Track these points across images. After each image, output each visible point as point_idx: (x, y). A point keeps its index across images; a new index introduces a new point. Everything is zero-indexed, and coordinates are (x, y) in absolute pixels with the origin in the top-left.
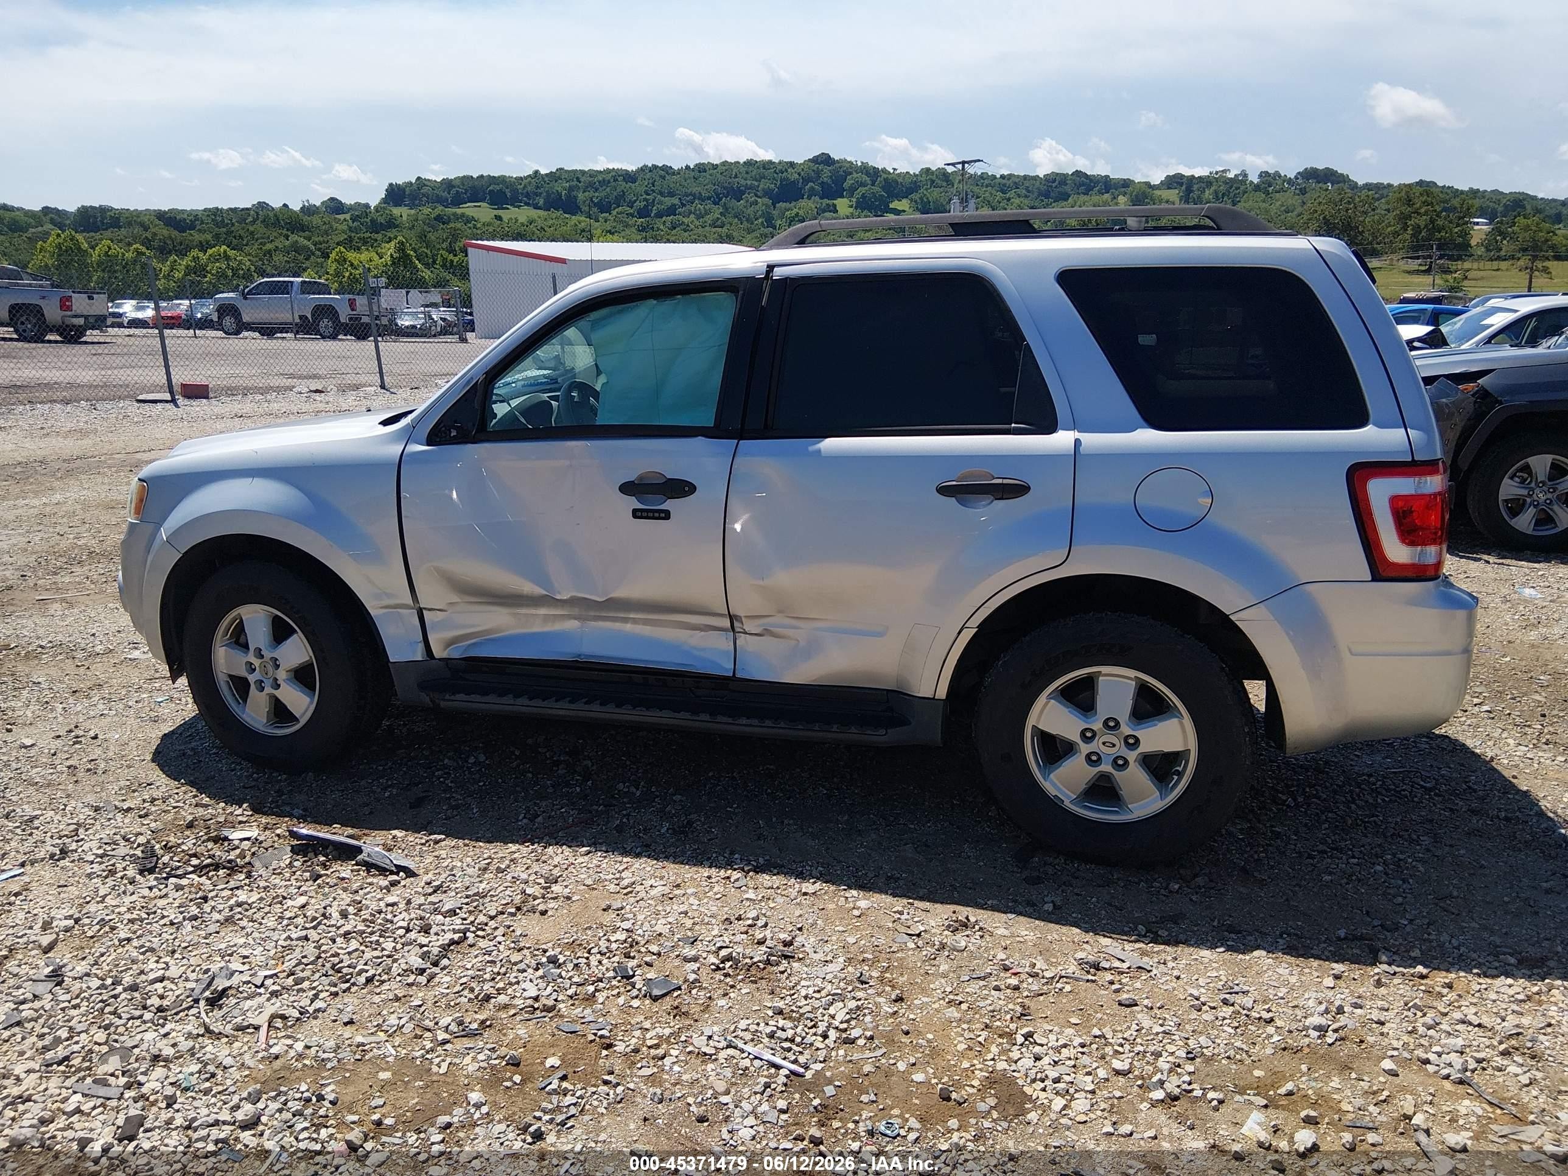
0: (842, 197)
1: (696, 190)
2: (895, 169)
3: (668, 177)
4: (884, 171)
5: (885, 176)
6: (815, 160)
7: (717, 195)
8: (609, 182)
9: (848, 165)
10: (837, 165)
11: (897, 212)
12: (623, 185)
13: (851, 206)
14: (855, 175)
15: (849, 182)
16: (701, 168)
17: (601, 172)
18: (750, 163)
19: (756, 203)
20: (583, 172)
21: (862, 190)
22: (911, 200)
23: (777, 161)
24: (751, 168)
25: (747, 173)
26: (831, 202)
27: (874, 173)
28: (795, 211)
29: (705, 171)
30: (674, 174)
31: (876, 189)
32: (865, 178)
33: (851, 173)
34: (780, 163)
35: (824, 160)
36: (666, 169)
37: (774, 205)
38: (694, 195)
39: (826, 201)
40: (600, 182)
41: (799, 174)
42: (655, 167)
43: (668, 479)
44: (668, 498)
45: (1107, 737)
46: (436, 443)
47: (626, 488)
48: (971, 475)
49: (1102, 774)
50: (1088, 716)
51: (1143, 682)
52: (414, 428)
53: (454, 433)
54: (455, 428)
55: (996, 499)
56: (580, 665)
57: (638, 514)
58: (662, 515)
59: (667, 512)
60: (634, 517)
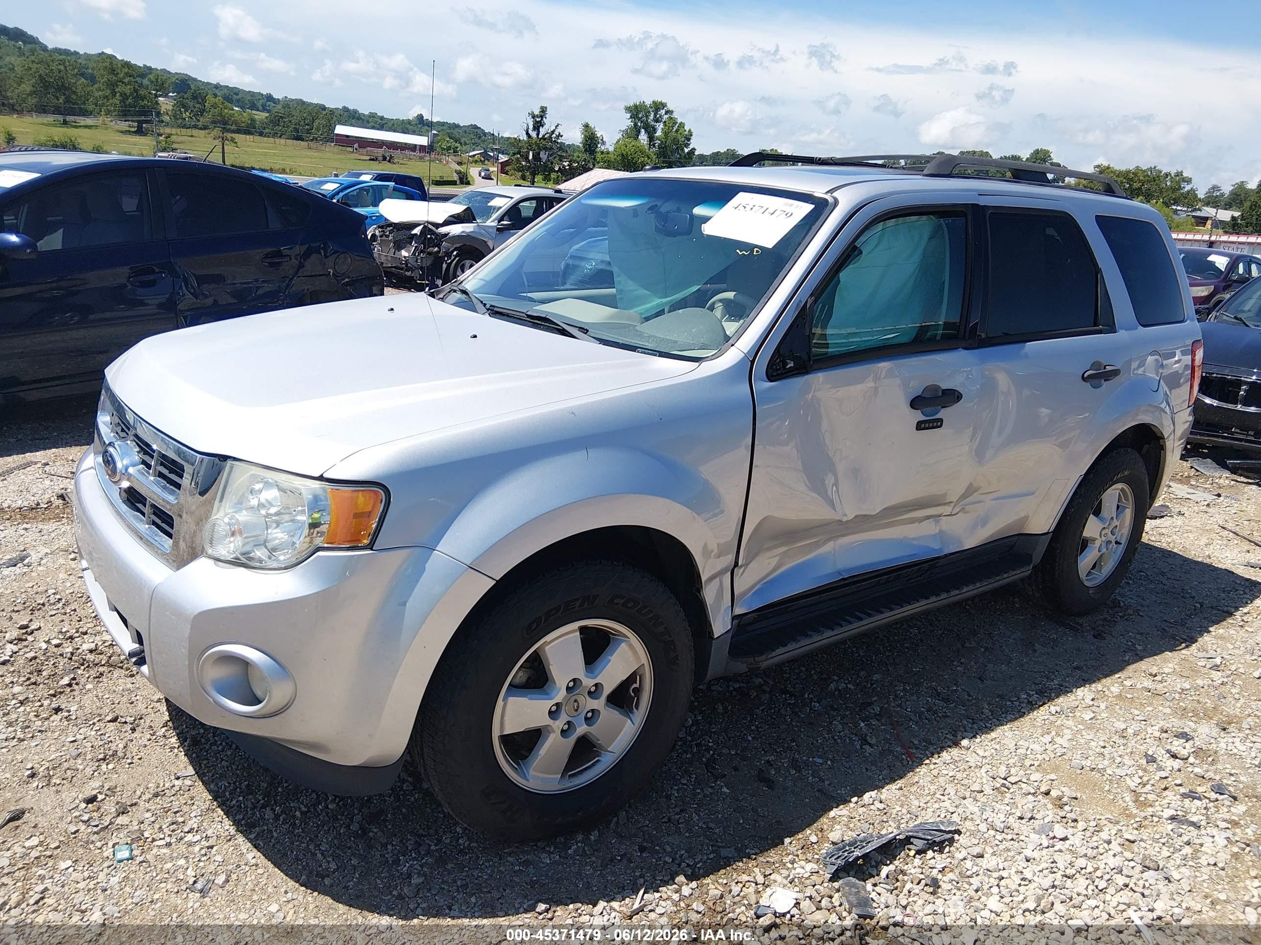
43: (943, 390)
44: (943, 407)
45: (1106, 531)
46: (774, 378)
47: (915, 403)
48: (1096, 365)
49: (1101, 555)
50: (1102, 520)
51: (1122, 490)
52: (753, 362)
53: (791, 364)
54: (793, 359)
55: (1105, 380)
56: (847, 582)
57: (923, 426)
58: (937, 424)
59: (941, 420)
60: (917, 429)
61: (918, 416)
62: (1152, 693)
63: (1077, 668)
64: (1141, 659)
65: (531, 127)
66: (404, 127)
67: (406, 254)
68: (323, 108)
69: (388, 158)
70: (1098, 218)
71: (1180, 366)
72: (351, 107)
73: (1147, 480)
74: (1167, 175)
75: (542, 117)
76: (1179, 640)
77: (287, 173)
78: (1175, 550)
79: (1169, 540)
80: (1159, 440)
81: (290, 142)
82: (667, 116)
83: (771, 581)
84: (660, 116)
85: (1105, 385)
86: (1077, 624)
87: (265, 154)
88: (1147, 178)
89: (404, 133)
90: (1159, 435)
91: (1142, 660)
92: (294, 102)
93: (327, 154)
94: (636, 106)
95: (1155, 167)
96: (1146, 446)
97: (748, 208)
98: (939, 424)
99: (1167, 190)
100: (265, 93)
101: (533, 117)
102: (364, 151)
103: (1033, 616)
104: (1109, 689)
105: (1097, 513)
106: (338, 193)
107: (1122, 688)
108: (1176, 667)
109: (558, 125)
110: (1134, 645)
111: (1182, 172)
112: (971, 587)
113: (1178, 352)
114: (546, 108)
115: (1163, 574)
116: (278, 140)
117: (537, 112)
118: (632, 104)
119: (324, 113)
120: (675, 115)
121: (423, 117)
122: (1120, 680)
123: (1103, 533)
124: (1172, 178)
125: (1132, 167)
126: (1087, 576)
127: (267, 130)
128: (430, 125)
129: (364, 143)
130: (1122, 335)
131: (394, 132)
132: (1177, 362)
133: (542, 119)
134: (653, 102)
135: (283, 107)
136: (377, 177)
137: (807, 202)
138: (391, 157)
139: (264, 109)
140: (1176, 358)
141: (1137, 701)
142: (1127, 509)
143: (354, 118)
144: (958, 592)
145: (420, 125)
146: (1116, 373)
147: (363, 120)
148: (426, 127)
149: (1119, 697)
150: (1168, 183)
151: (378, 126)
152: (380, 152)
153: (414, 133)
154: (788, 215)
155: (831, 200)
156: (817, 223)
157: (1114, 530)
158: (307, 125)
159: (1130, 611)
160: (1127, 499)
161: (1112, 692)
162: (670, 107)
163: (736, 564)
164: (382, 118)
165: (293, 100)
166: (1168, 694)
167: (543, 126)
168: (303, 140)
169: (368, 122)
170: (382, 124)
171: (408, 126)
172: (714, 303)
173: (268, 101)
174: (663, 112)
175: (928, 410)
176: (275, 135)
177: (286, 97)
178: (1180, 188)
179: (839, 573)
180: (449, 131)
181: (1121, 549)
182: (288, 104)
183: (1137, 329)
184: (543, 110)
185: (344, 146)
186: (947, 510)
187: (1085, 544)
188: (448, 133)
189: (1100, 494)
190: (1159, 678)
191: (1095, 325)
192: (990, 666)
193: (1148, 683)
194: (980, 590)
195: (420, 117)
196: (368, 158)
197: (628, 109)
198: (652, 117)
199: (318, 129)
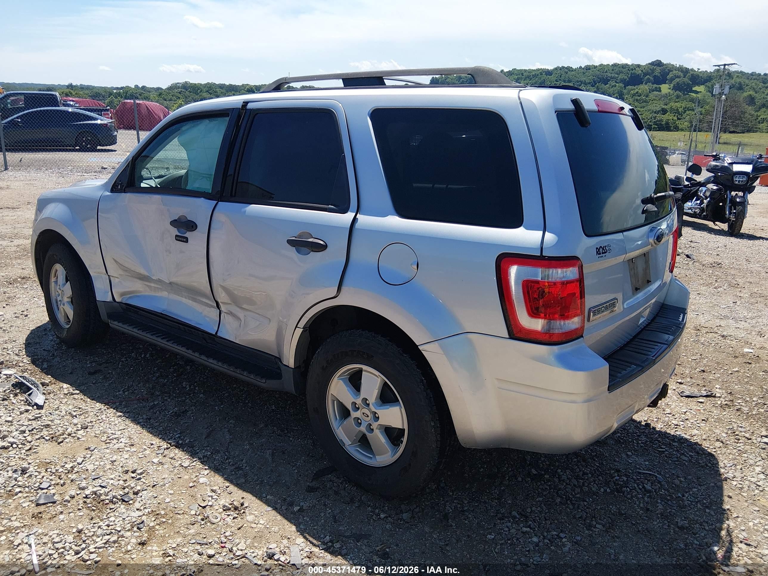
0: (665, 83)
1: (583, 79)
2: (699, 69)
3: (569, 72)
4: (692, 70)
5: (692, 73)
6: (652, 64)
7: (594, 82)
8: (538, 75)
9: (671, 67)
10: (665, 66)
11: (696, 92)
12: (544, 77)
13: (670, 89)
14: (674, 72)
15: (670, 75)
16: (588, 68)
17: (534, 70)
18: (615, 65)
19: (615, 86)
20: (525, 71)
21: (677, 80)
22: (706, 86)
23: (630, 64)
24: (615, 68)
25: (613, 70)
26: (658, 86)
27: (685, 71)
28: (637, 90)
29: (590, 69)
30: (573, 71)
31: (686, 80)
32: (680, 74)
33: (672, 71)
34: (632, 65)
35: (658, 63)
36: (569, 69)
37: (625, 87)
38: (581, 82)
39: (655, 86)
40: (533, 75)
41: (642, 71)
42: (563, 67)
43: (188, 220)
44: (187, 231)
47: (172, 223)
48: (303, 235)
53: (119, 187)
57: (178, 238)
58: (185, 240)
59: (187, 238)
60: (175, 239)
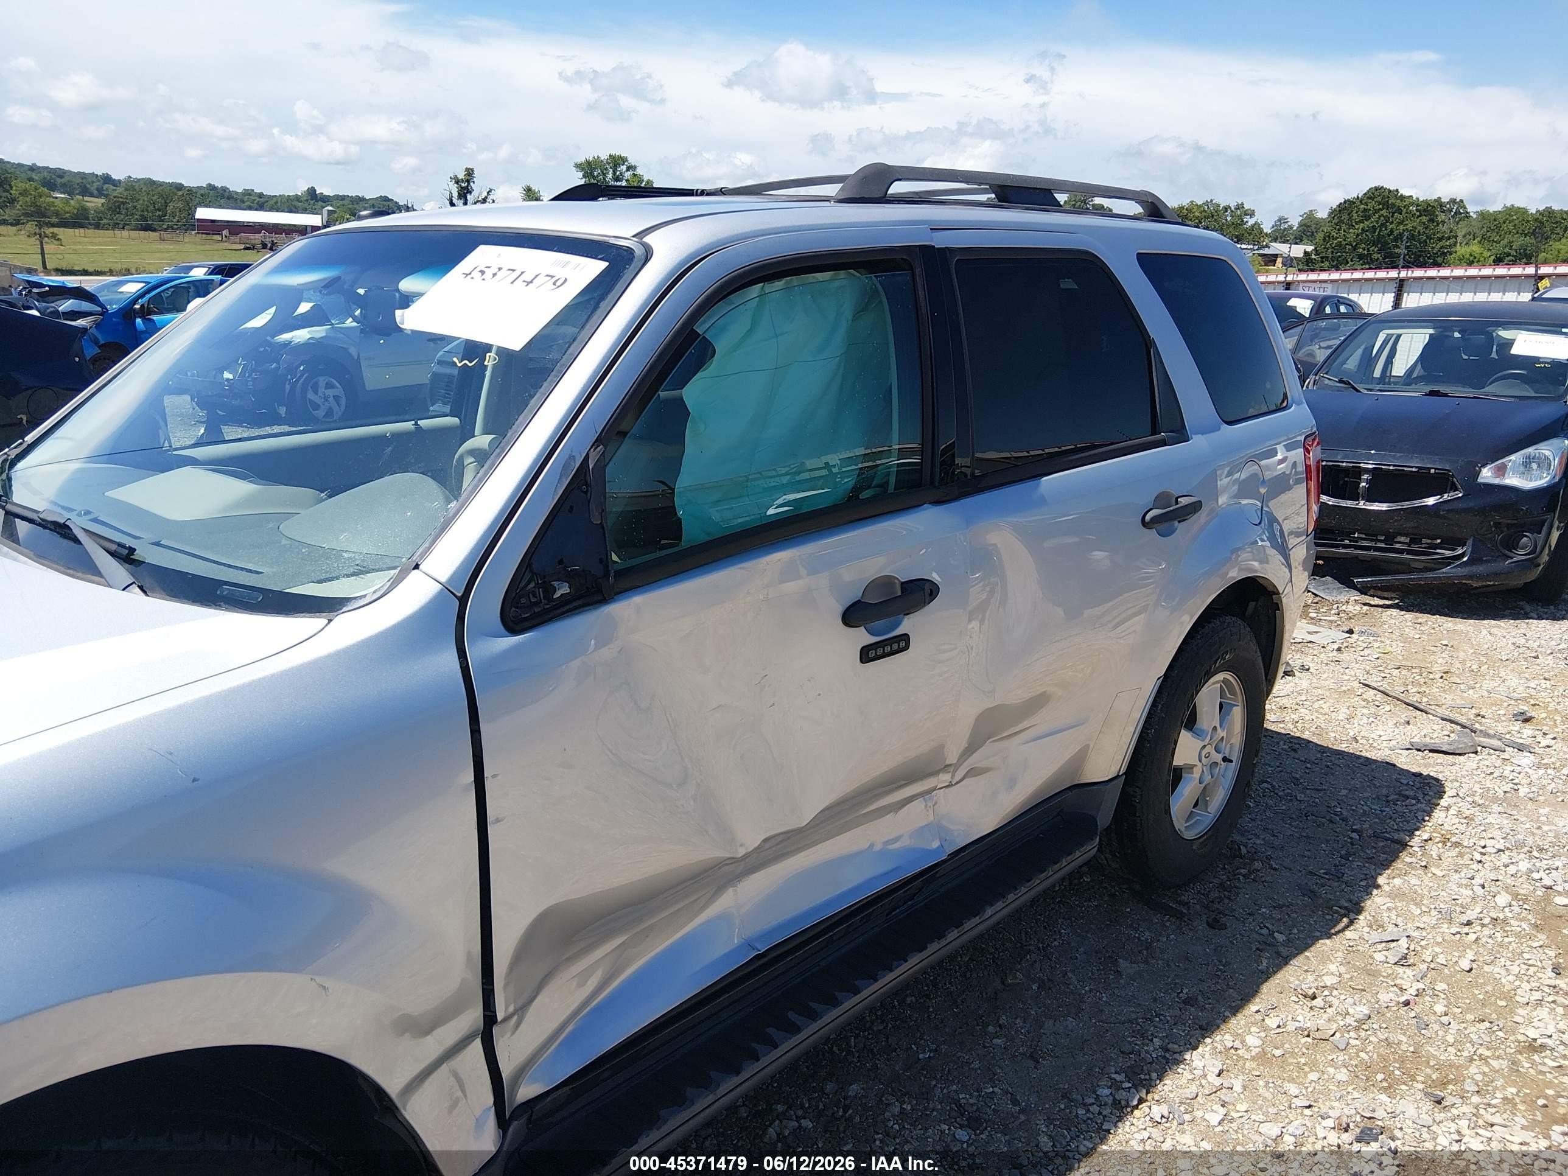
43: (902, 583)
44: (905, 615)
45: (1208, 749)
46: (525, 624)
47: (853, 615)
48: (1162, 499)
49: (1205, 788)
50: (1199, 734)
51: (1225, 681)
52: (463, 600)
53: (563, 589)
54: (569, 577)
55: (1179, 522)
56: (765, 960)
57: (872, 654)
58: (901, 644)
59: (906, 638)
60: (862, 661)
61: (862, 637)
62: (1314, 1039)
63: (1189, 1001)
64: (1286, 961)
65: (455, 195)
66: (290, 204)
67: (231, 377)
68: (179, 187)
69: (269, 245)
70: (1140, 257)
71: (1287, 466)
72: (218, 185)
73: (1260, 660)
74: (1226, 209)
75: (468, 181)
76: (1337, 912)
77: (132, 274)
78: (1306, 735)
79: (1295, 717)
80: (1272, 596)
81: (135, 234)
82: (629, 173)
83: (598, 1009)
84: (621, 174)
85: (1181, 528)
86: (1180, 903)
87: (102, 252)
88: (1204, 214)
89: (291, 211)
90: (1270, 589)
91: (1286, 963)
92: (142, 182)
93: (187, 245)
94: (588, 163)
95: (1211, 201)
96: (1252, 604)
97: (489, 273)
98: (902, 644)
99: (1228, 226)
100: (100, 173)
101: (457, 182)
102: (236, 238)
103: (1112, 896)
104: (1243, 1042)
105: (1191, 723)
106: (142, 296)
107: (1263, 1034)
108: (1343, 969)
109: (490, 191)
110: (1271, 934)
111: (1242, 204)
112: (1000, 905)
113: (1280, 449)
114: (472, 170)
115: (1296, 781)
116: (117, 232)
117: (461, 176)
118: (583, 160)
119: (180, 193)
120: (639, 171)
121: (315, 191)
122: (1259, 1017)
123: (1204, 753)
124: (1232, 211)
125: (1185, 203)
126: (1187, 821)
127: (105, 221)
128: (325, 200)
129: (236, 228)
130: (1198, 443)
131: (277, 211)
132: (1281, 462)
133: (469, 184)
134: (610, 156)
135: (126, 190)
136: (214, 270)
137: (595, 258)
138: (273, 244)
139: (100, 193)
140: (1279, 457)
141: (1291, 1060)
142: (1235, 708)
143: (223, 197)
144: (977, 920)
145: (312, 200)
146: (1196, 507)
147: (236, 200)
148: (320, 203)
149: (1262, 1057)
150: (1229, 218)
151: (255, 205)
152: (257, 238)
153: (304, 211)
154: (558, 284)
155: (639, 251)
156: (610, 296)
157: (1220, 745)
158: (159, 210)
159: (1258, 865)
160: (1233, 692)
161: (1248, 1049)
162: (632, 161)
163: (490, 1019)
164: (261, 195)
165: (139, 180)
166: (1338, 1035)
167: (471, 193)
168: (154, 230)
169: (243, 202)
170: (261, 202)
171: (296, 203)
172: (461, 458)
173: (105, 183)
174: (624, 168)
175: (878, 624)
176: (115, 226)
177: (130, 177)
178: (1243, 223)
179: (749, 944)
180: (350, 206)
181: (1232, 769)
182: (133, 186)
183: (1219, 429)
184: (470, 173)
185: (209, 234)
186: (945, 778)
187: (1177, 775)
188: (350, 209)
189: (1192, 698)
190: (1318, 1002)
191: (1154, 432)
192: (1049, 1023)
193: (1304, 1017)
194: (1013, 906)
195: (312, 192)
196: (242, 247)
197: (579, 166)
198: (610, 175)
199: (173, 215)
